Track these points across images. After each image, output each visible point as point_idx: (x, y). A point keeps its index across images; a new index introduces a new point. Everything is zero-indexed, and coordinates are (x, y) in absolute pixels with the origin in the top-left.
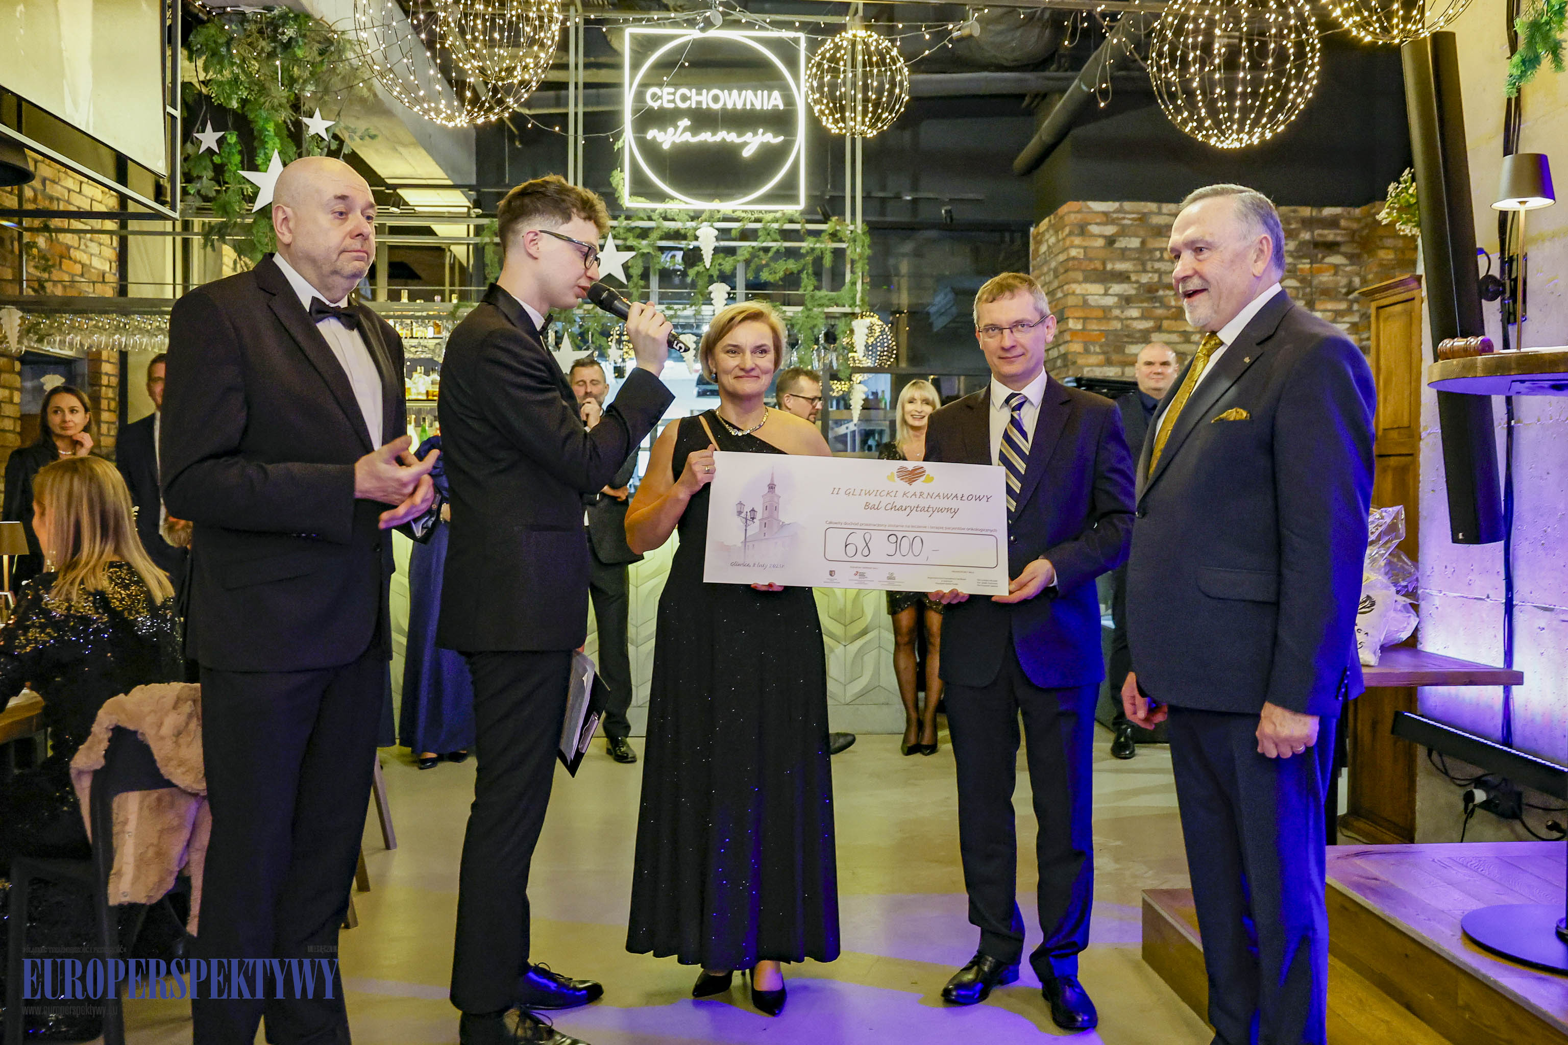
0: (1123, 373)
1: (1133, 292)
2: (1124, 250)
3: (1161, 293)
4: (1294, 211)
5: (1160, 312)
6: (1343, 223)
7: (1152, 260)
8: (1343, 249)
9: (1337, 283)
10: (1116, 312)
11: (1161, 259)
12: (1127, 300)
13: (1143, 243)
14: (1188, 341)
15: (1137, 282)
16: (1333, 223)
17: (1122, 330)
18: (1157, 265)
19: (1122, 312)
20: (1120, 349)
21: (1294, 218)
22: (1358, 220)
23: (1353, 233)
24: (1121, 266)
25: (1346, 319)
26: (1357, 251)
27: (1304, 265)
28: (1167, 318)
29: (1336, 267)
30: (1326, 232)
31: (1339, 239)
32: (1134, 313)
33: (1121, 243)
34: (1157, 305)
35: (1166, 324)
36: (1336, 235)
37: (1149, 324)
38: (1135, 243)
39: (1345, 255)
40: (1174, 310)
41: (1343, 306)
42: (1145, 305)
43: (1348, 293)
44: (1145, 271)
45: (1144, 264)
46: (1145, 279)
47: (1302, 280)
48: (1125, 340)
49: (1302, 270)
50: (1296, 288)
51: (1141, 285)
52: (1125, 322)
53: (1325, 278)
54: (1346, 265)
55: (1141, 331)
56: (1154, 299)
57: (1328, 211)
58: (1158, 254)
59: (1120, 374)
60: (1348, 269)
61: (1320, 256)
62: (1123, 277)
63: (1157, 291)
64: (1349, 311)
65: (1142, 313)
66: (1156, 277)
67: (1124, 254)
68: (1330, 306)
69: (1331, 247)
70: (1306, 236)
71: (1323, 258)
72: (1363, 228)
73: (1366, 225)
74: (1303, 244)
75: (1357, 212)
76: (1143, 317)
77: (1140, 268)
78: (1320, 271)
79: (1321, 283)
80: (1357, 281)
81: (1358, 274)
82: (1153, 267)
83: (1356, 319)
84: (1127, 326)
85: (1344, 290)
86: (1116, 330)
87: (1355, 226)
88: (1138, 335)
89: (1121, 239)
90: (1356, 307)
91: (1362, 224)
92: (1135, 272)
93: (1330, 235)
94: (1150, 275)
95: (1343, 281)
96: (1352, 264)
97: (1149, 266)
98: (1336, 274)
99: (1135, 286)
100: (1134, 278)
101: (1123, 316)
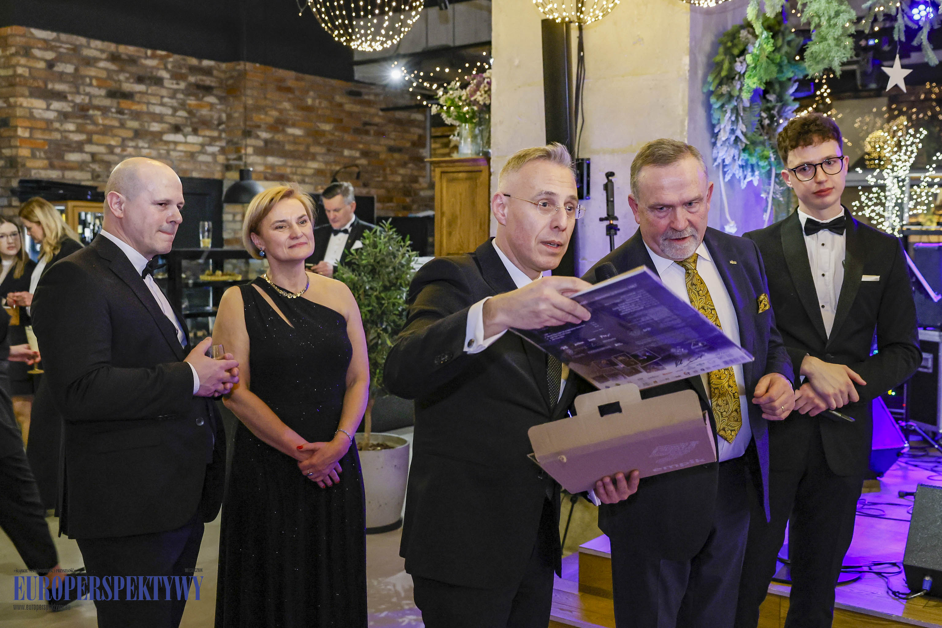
0: (63, 175)
1: (69, 109)
2: (62, 74)
3: (91, 112)
4: (184, 60)
5: (90, 127)
6: (215, 73)
7: (84, 84)
8: (215, 92)
9: (212, 117)
10: (57, 125)
11: (91, 85)
12: (64, 116)
13: (76, 70)
14: (112, 153)
15: (72, 101)
16: (208, 72)
17: (61, 140)
18: (88, 89)
19: (61, 125)
20: (61, 157)
21: (184, 65)
22: (224, 72)
23: (221, 81)
24: (60, 87)
25: (218, 143)
26: (224, 95)
27: (192, 101)
28: (96, 133)
29: (212, 105)
30: (204, 78)
31: (213, 84)
32: (71, 127)
33: (60, 67)
34: (88, 122)
35: (95, 137)
36: (211, 81)
37: (82, 137)
38: (69, 69)
39: (217, 96)
40: (101, 127)
41: (215, 134)
42: (79, 121)
43: (219, 124)
44: (78, 93)
45: (77, 88)
46: (78, 99)
47: (190, 112)
48: (64, 148)
49: (190, 105)
50: (186, 118)
51: (75, 105)
52: (64, 134)
53: (205, 112)
54: (217, 104)
55: (77, 142)
56: (86, 117)
57: (206, 63)
58: (88, 80)
59: (61, 176)
60: (219, 107)
61: (201, 95)
62: (61, 96)
63: (88, 110)
64: (219, 138)
65: (77, 128)
66: (87, 100)
67: (61, 77)
68: (208, 133)
69: (208, 90)
70: (192, 79)
71: (203, 97)
72: (227, 79)
73: (232, 77)
74: (190, 85)
75: (224, 66)
76: (79, 130)
77: (73, 90)
78: (201, 106)
79: (201, 115)
80: (224, 116)
81: (225, 112)
82: (84, 91)
83: (223, 143)
84: (66, 138)
85: (216, 122)
86: (57, 140)
87: (222, 76)
88: (74, 145)
89: (59, 64)
90: (223, 135)
91: (228, 75)
92: (70, 93)
93: (208, 81)
94: (82, 97)
95: (216, 116)
96: (221, 104)
97: (81, 89)
98: (211, 110)
99: (71, 104)
100: (70, 98)
101: (61, 129)
